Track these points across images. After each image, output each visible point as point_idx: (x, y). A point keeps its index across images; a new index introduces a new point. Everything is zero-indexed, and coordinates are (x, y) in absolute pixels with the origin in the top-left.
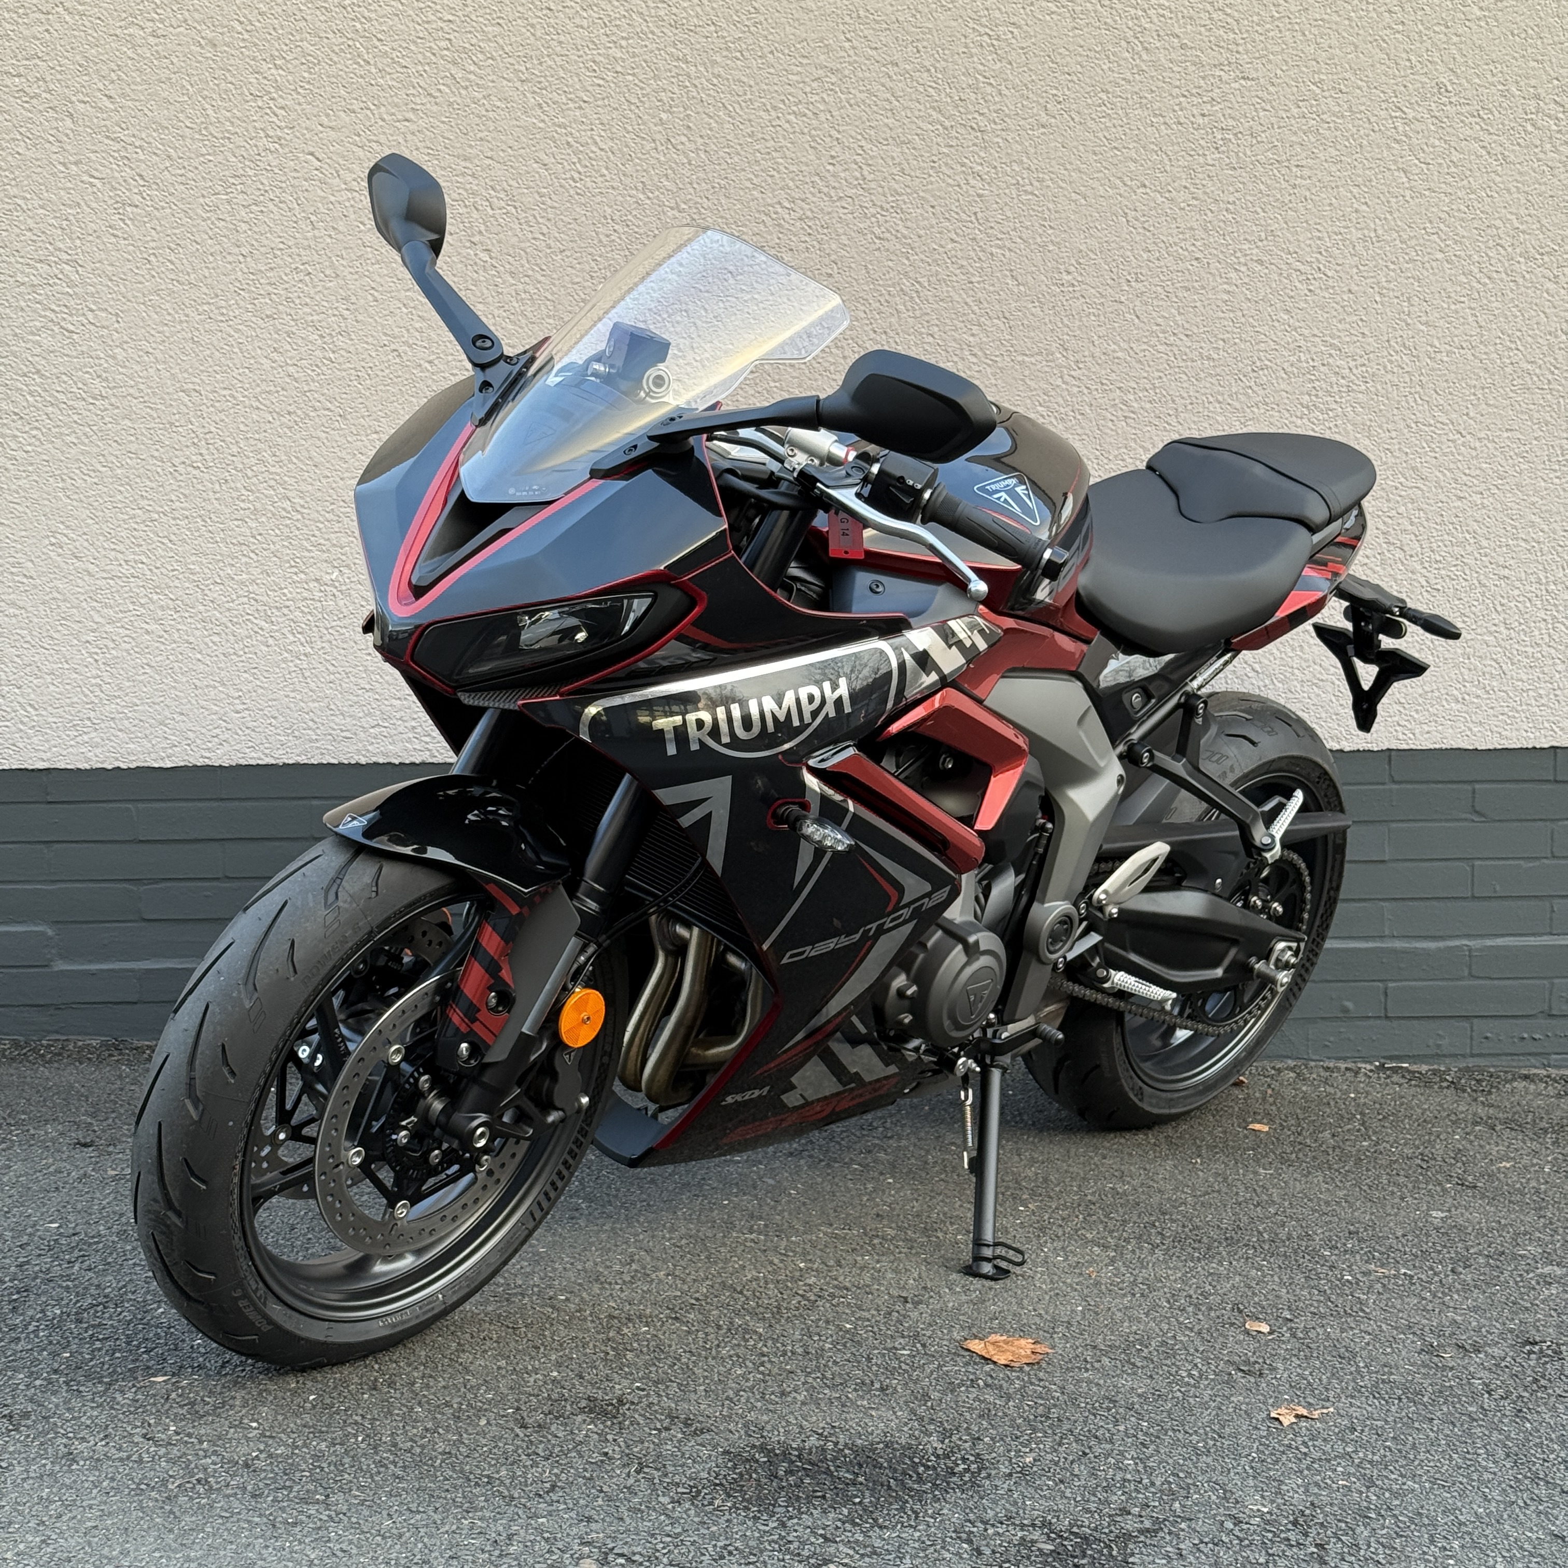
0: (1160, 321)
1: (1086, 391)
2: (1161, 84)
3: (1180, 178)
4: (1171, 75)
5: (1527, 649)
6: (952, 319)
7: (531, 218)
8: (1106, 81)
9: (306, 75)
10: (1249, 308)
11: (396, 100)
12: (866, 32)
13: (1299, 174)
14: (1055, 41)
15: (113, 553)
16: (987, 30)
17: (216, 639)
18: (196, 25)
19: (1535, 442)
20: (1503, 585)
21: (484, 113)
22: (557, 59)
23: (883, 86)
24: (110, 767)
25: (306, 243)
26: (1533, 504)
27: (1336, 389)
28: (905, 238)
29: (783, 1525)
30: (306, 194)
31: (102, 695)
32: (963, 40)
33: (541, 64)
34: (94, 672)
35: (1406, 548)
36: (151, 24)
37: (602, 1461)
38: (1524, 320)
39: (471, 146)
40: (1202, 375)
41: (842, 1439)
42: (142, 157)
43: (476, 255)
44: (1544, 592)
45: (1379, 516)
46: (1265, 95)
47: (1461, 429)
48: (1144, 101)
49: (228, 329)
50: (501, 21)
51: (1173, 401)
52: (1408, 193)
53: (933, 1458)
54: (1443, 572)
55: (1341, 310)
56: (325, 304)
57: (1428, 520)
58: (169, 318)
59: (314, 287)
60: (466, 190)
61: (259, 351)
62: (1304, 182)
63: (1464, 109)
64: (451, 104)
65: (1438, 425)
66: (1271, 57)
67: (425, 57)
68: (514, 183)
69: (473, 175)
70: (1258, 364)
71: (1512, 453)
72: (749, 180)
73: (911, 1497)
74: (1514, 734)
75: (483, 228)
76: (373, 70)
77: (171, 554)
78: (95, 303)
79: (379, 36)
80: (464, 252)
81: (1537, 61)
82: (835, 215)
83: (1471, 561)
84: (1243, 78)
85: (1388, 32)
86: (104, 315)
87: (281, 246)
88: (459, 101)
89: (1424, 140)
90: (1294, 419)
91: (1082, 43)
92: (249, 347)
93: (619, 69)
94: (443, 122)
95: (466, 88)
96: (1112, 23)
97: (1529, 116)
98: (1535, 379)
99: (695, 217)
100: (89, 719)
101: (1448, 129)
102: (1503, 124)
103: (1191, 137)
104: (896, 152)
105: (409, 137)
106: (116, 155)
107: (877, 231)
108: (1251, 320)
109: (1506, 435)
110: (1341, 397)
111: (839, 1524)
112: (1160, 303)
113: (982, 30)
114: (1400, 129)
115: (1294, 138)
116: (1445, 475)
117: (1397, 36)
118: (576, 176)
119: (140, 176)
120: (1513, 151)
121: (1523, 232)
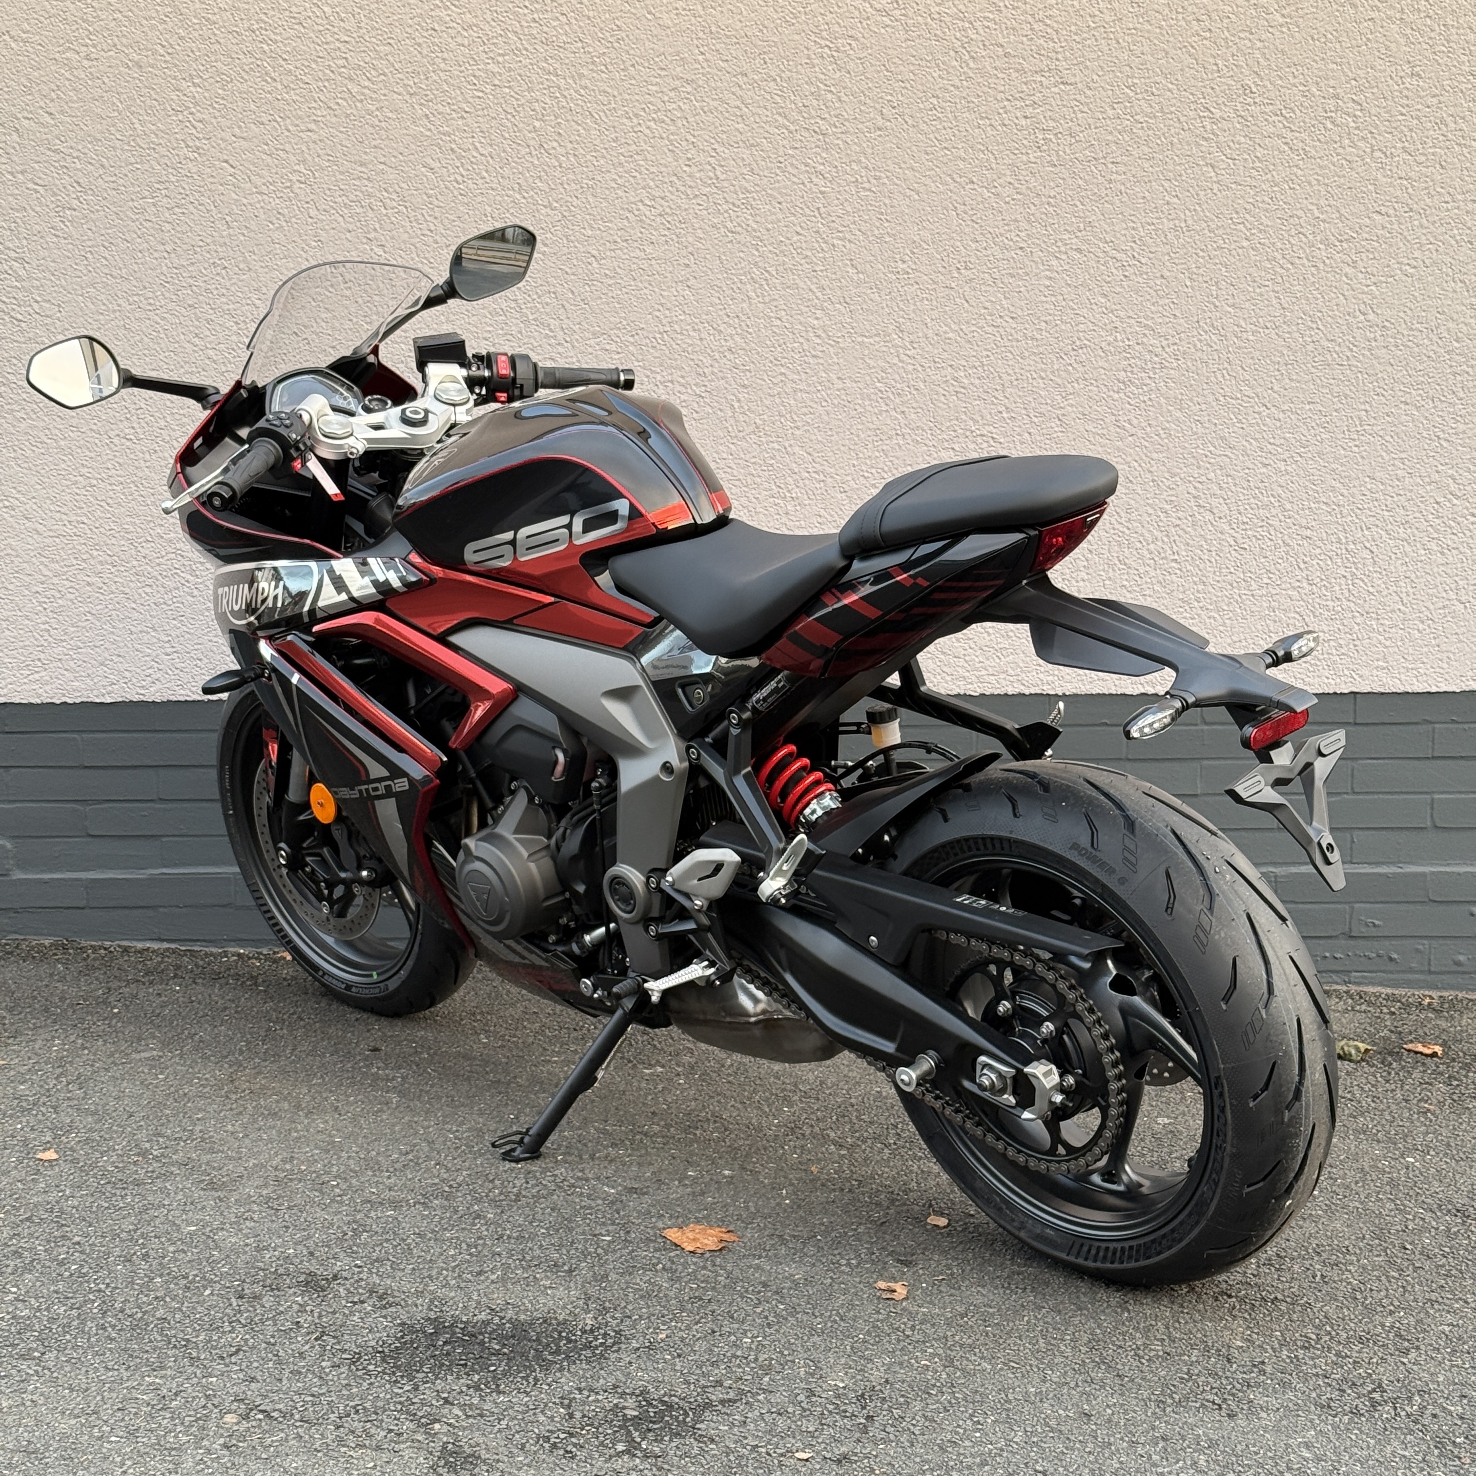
0: (987, 304)
1: (920, 369)
2: (986, 89)
3: (1004, 175)
4: (997, 81)
5: (1328, 603)
6: (797, 304)
7: (420, 217)
8: (937, 87)
9: (220, 91)
10: (1069, 293)
11: (300, 113)
12: (718, 46)
13: (1114, 170)
14: (889, 51)
15: (58, 515)
16: (828, 43)
17: (148, 590)
18: (124, 49)
19: (1335, 414)
20: (1306, 544)
21: (377, 123)
22: (441, 74)
23: (734, 94)
24: (58, 702)
25: (222, 240)
26: (1334, 471)
27: (1150, 365)
28: (755, 231)
29: (416, 1388)
30: (222, 197)
31: (50, 639)
32: (806, 52)
33: (427, 79)
34: (44, 619)
35: (1215, 511)
36: (85, 49)
37: (291, 1329)
38: (1324, 302)
39: (365, 153)
40: (1027, 354)
41: (510, 1314)
42: (79, 167)
43: (372, 250)
44: (1344, 551)
45: (1190, 482)
46: (1083, 99)
47: (1266, 401)
48: (972, 105)
49: (156, 318)
50: (391, 41)
51: (1000, 377)
52: (1215, 187)
53: (579, 1333)
54: (1250, 533)
55: (1154, 294)
56: (240, 294)
57: (1235, 485)
58: (103, 308)
59: (230, 279)
60: (362, 192)
61: (182, 337)
62: (1119, 178)
63: (1268, 109)
64: (348, 116)
65: (1245, 399)
66: (1088, 63)
67: (325, 74)
68: (404, 186)
69: (368, 179)
70: (1078, 343)
71: (1313, 424)
72: (614, 180)
73: (541, 1366)
74: (1317, 680)
75: (377, 226)
76: (280, 87)
77: (109, 516)
78: (40, 295)
79: (284, 56)
80: (361, 247)
81: (1336, 63)
82: (691, 211)
83: (1276, 523)
84: (1062, 83)
85: (1196, 39)
86: (48, 306)
87: (201, 244)
88: (355, 113)
89: (1231, 138)
90: (1112, 393)
91: (915, 53)
92: (174, 333)
93: (497, 82)
94: (341, 132)
95: (361, 101)
96: (942, 35)
97: (1329, 114)
98: (1335, 355)
99: (565, 214)
100: (39, 660)
101: (1254, 128)
102: (1304, 122)
103: (1014, 137)
104: (746, 153)
105: (312, 145)
106: (57, 164)
107: (729, 225)
108: (1071, 304)
109: (1307, 407)
110: (1155, 373)
111: (464, 1389)
112: (988, 288)
113: (823, 42)
114: (1209, 127)
115: (1110, 138)
116: (1251, 444)
117: (1205, 42)
118: (459, 178)
119: (78, 183)
120: (1314, 147)
121: (1324, 221)
